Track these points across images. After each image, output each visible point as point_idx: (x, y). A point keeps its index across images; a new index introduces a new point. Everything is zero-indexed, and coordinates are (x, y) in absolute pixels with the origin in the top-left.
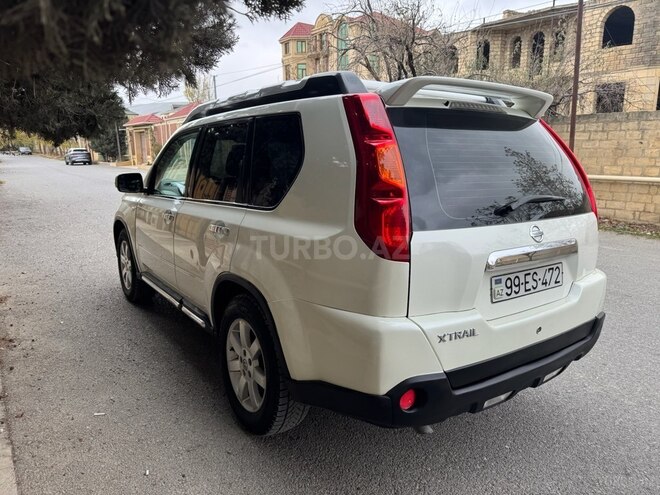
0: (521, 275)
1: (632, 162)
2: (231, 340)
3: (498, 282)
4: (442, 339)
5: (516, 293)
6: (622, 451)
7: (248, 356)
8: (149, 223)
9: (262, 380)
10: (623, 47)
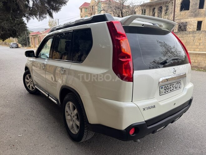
0: (169, 85)
1: (191, 47)
2: (67, 108)
3: (162, 88)
4: (144, 109)
5: (167, 92)
6: (199, 143)
7: (73, 115)
8: (37, 67)
9: (78, 123)
10: (186, 11)
